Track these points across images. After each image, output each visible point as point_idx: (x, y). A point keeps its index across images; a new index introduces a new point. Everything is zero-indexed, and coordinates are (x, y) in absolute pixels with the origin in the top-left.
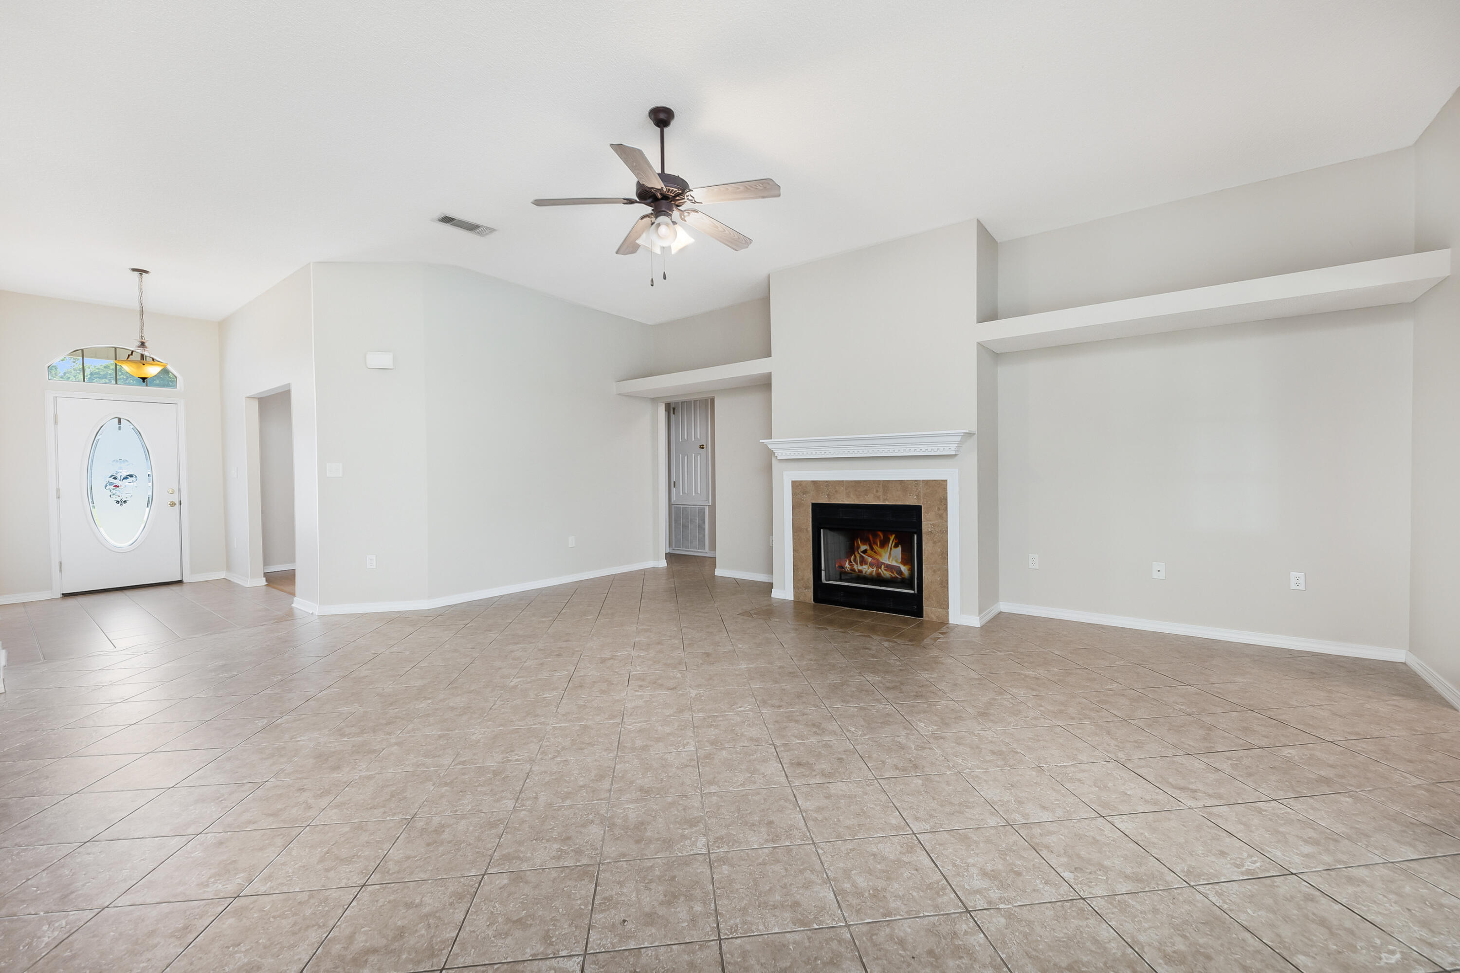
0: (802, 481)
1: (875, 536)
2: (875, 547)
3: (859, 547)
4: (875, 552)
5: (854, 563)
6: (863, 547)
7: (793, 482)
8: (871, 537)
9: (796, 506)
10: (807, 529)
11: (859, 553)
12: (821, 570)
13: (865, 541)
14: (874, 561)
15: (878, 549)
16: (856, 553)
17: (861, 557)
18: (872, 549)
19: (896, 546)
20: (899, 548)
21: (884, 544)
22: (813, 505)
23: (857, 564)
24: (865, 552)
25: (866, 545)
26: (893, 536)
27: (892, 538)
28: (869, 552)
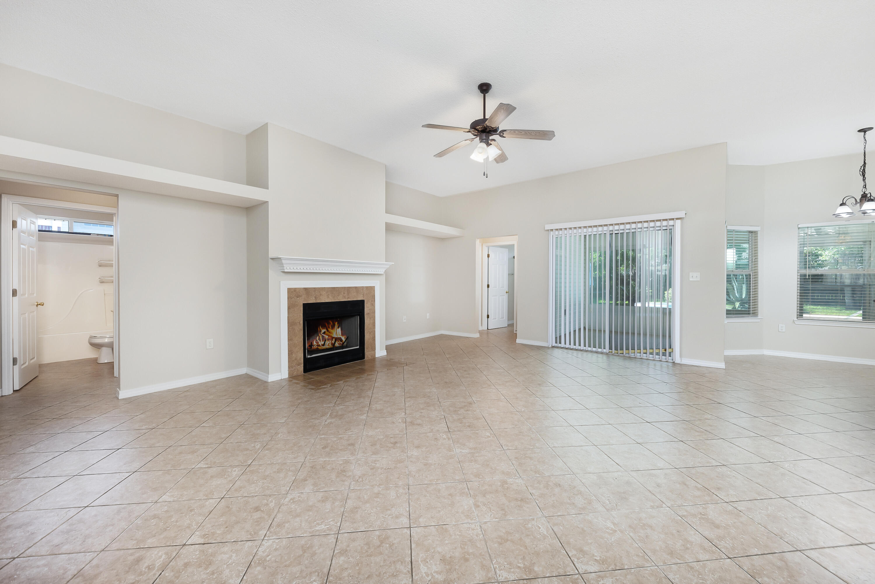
0: (296, 288)
1: (329, 323)
2: (329, 329)
3: (321, 331)
4: (330, 332)
5: (319, 341)
6: (323, 331)
7: (288, 289)
8: (327, 325)
9: (291, 307)
10: (299, 323)
11: (321, 335)
12: (306, 349)
13: (324, 327)
14: (329, 337)
15: (331, 330)
16: (319, 335)
17: (323, 336)
18: (328, 331)
19: (338, 328)
20: (340, 329)
21: (333, 327)
22: (304, 304)
23: (321, 341)
24: (324, 333)
25: (324, 329)
26: (337, 323)
27: (336, 324)
28: (327, 332)
